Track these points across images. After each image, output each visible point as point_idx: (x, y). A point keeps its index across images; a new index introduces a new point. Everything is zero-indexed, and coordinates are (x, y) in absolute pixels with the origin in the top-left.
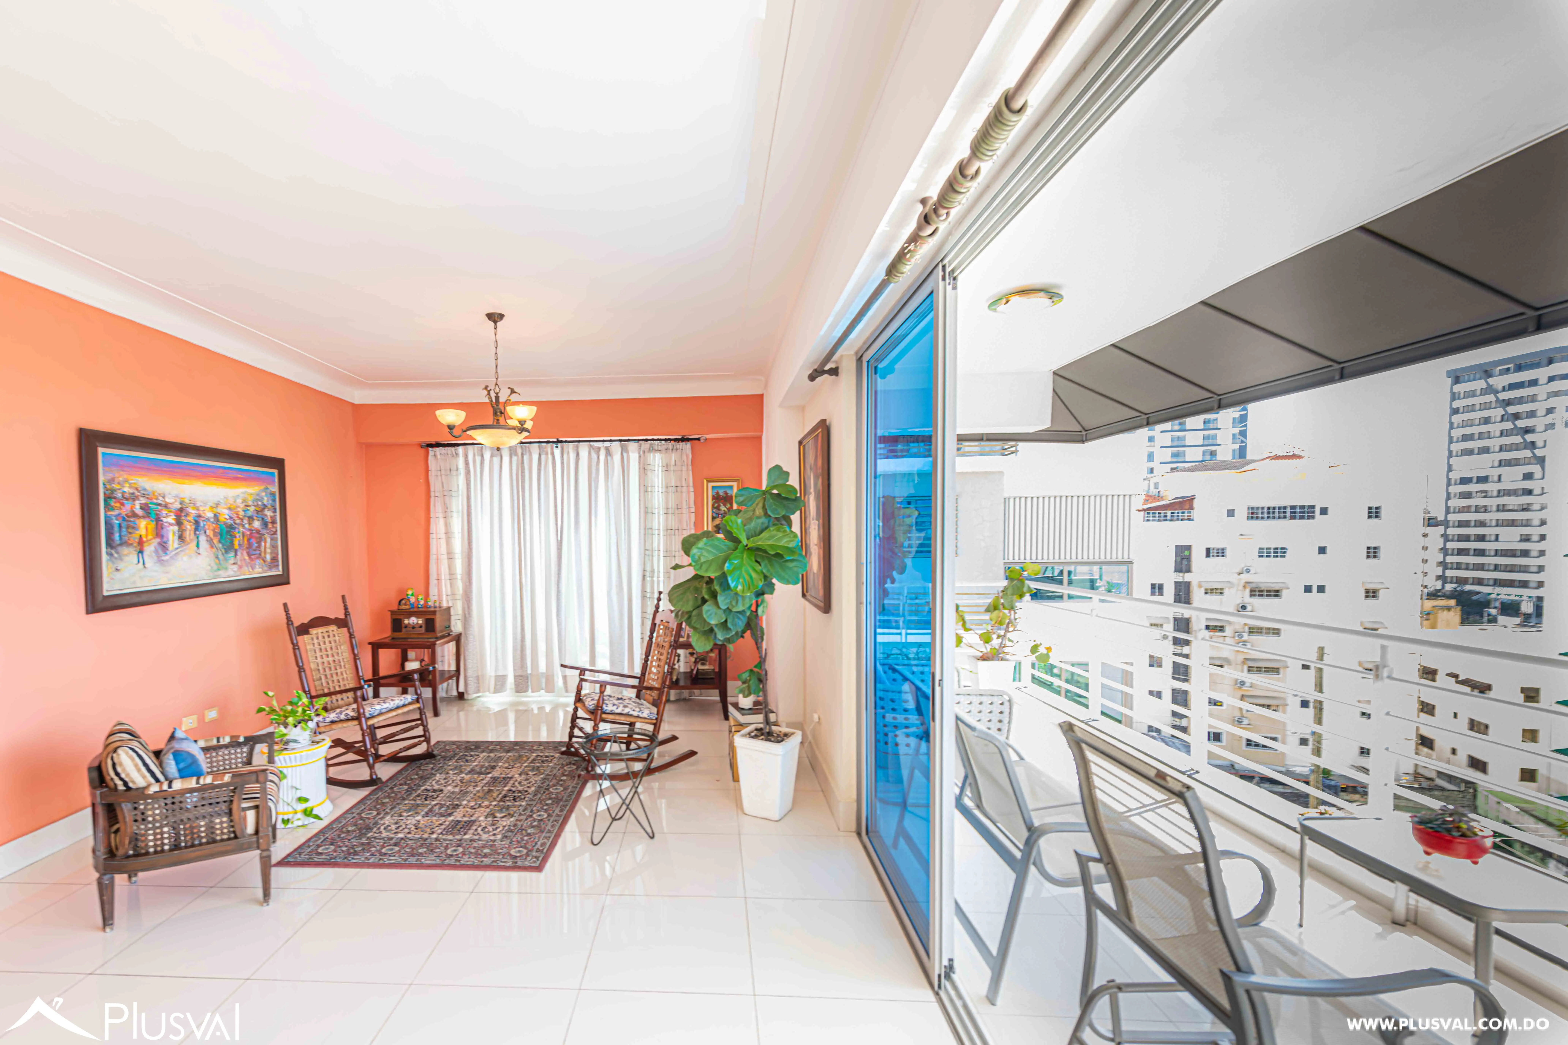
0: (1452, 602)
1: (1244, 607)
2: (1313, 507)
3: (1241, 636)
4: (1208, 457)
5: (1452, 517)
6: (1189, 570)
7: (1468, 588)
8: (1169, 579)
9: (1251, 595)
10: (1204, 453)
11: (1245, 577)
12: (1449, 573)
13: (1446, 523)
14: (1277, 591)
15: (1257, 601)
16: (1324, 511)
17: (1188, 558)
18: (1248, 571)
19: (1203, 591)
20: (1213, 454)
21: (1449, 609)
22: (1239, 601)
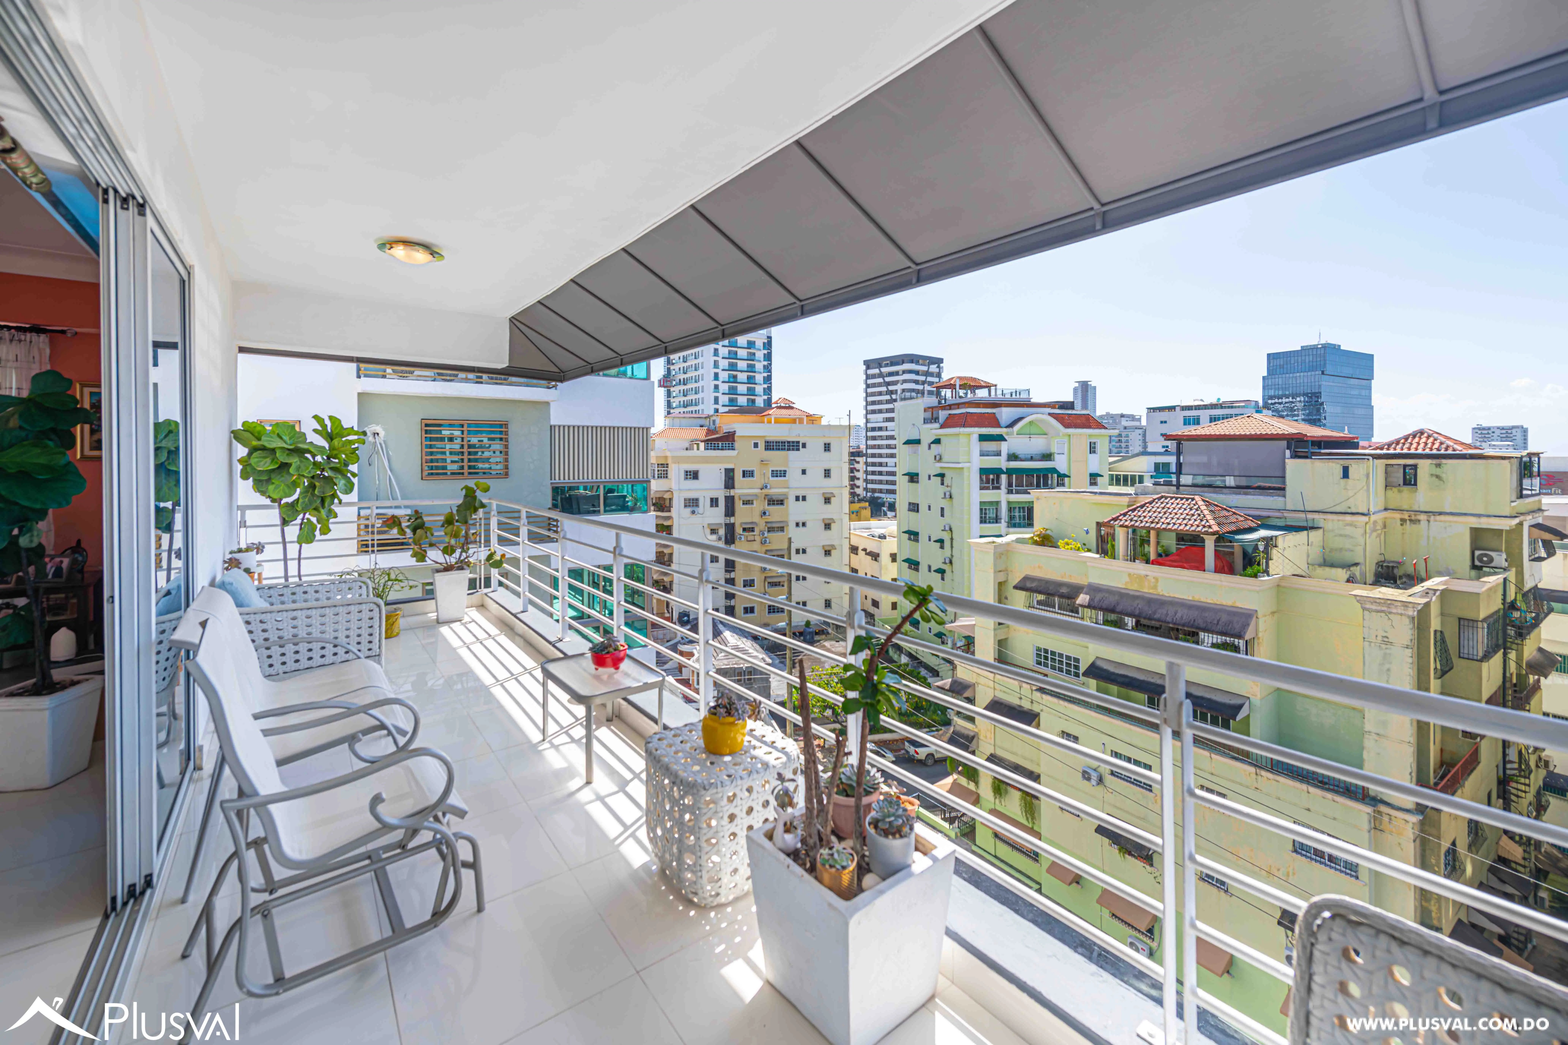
0: (867, 504)
1: (764, 513)
2: (798, 442)
3: (763, 534)
4: (750, 404)
5: (870, 451)
6: (733, 488)
7: (876, 495)
8: (721, 495)
9: (769, 504)
10: (748, 400)
11: (765, 491)
12: (870, 486)
13: (866, 455)
14: (782, 501)
15: (772, 508)
16: (804, 446)
17: (733, 479)
18: (766, 487)
19: (741, 502)
20: (753, 401)
21: (866, 508)
22: (762, 508)
